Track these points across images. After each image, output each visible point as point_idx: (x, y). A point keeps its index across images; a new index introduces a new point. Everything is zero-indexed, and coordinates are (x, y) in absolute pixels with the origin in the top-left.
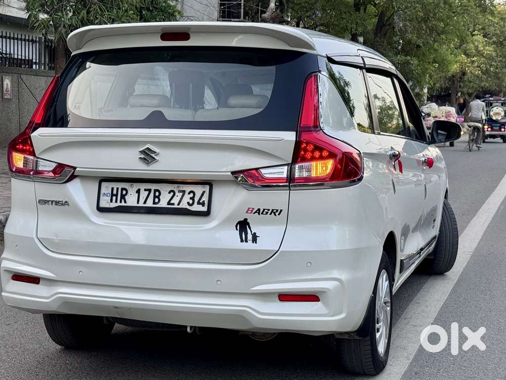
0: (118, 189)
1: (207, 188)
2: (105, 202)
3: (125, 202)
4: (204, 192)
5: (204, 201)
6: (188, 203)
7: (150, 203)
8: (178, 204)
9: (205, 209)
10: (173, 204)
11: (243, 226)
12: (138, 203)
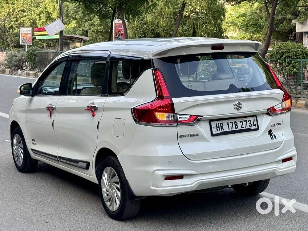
0: (219, 124)
1: (255, 118)
2: (215, 132)
3: (223, 130)
4: (254, 120)
5: (255, 124)
6: (249, 126)
7: (234, 129)
8: (246, 127)
9: (256, 127)
10: (244, 127)
11: (270, 132)
12: (229, 129)
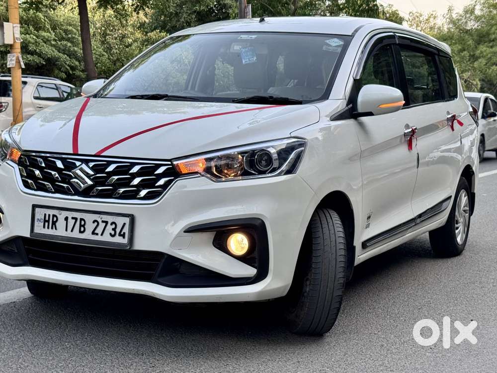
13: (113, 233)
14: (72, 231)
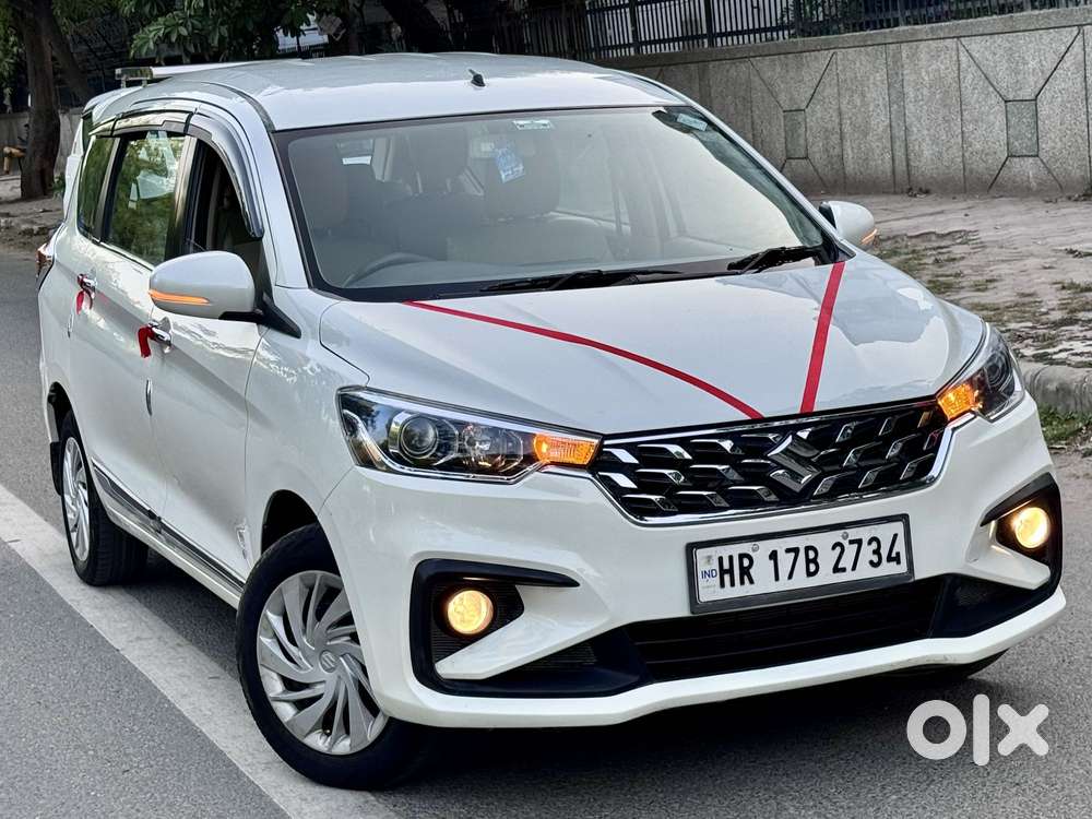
13: (875, 559)
14: (790, 577)
